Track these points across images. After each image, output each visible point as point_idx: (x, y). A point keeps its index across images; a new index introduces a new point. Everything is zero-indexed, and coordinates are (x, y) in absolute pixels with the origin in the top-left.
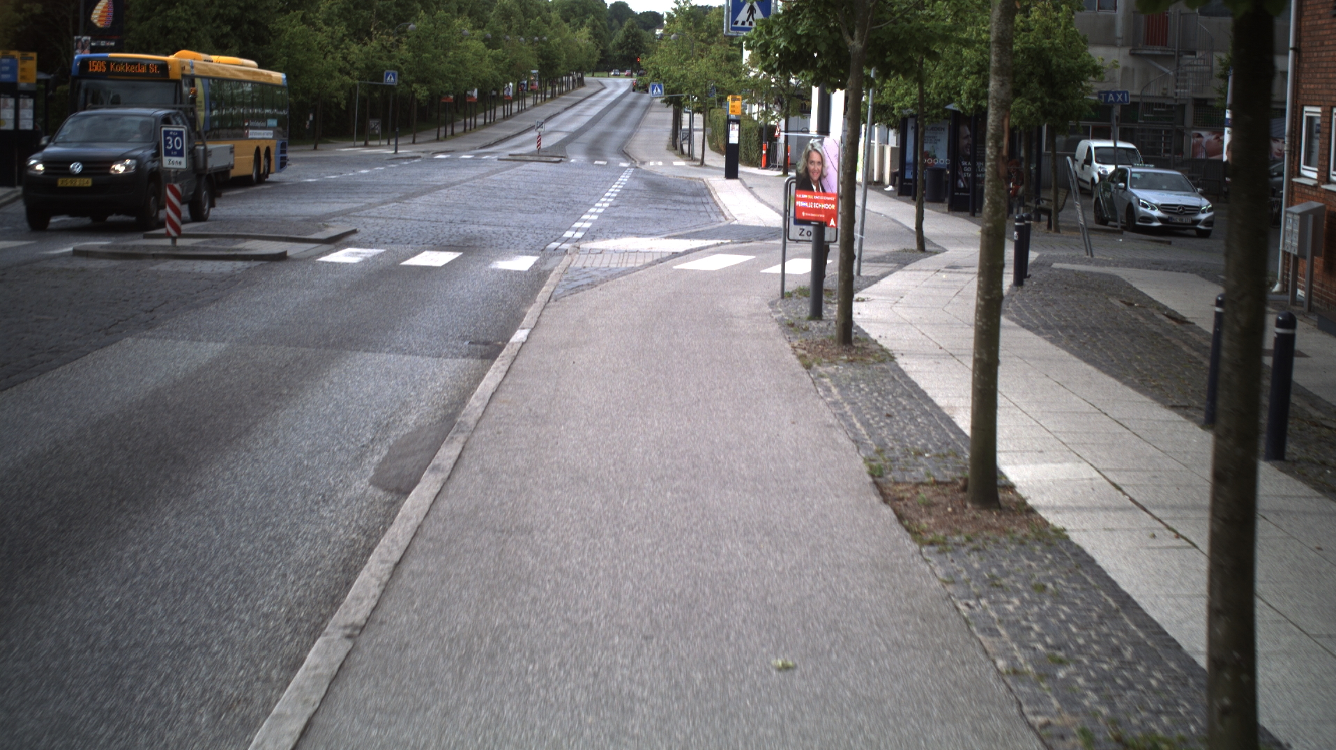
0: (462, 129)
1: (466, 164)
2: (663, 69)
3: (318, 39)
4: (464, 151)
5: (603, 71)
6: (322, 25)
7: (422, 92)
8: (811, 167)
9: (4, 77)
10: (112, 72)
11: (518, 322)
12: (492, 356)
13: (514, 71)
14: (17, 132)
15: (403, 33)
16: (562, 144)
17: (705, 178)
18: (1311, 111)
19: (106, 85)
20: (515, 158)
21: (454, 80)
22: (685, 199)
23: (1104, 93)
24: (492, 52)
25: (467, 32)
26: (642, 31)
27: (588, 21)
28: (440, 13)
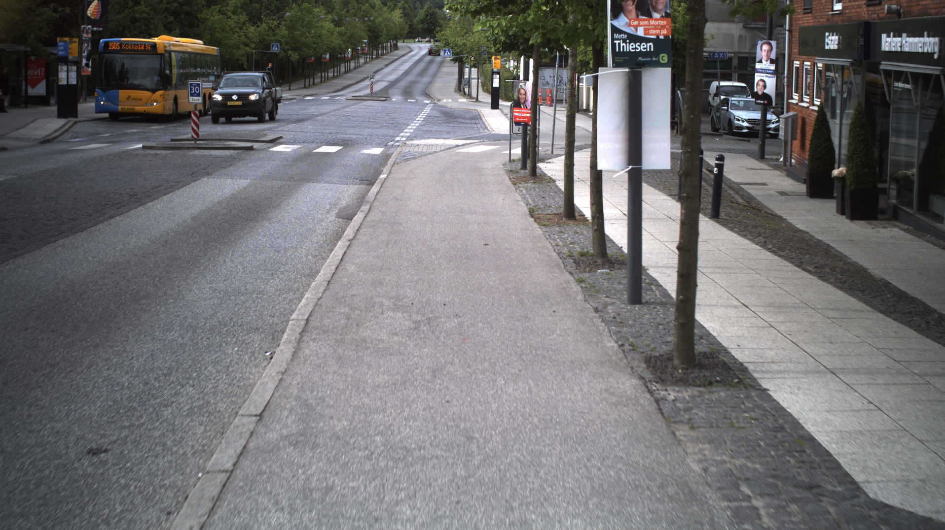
0: (319, 80)
1: (325, 102)
2: (451, 39)
3: (229, 23)
4: (323, 94)
5: (410, 38)
6: (231, 14)
7: (294, 57)
8: (521, 96)
9: (61, 53)
10: (123, 49)
11: (380, 173)
12: (371, 184)
13: (353, 41)
14: (68, 87)
15: (281, 18)
16: (386, 89)
17: (478, 108)
18: (797, 63)
19: (118, 57)
20: (357, 99)
21: (315, 49)
22: (465, 121)
23: (712, 53)
24: (338, 29)
25: (323, 16)
26: (437, 10)
27: (399, 5)
28: (306, 5)
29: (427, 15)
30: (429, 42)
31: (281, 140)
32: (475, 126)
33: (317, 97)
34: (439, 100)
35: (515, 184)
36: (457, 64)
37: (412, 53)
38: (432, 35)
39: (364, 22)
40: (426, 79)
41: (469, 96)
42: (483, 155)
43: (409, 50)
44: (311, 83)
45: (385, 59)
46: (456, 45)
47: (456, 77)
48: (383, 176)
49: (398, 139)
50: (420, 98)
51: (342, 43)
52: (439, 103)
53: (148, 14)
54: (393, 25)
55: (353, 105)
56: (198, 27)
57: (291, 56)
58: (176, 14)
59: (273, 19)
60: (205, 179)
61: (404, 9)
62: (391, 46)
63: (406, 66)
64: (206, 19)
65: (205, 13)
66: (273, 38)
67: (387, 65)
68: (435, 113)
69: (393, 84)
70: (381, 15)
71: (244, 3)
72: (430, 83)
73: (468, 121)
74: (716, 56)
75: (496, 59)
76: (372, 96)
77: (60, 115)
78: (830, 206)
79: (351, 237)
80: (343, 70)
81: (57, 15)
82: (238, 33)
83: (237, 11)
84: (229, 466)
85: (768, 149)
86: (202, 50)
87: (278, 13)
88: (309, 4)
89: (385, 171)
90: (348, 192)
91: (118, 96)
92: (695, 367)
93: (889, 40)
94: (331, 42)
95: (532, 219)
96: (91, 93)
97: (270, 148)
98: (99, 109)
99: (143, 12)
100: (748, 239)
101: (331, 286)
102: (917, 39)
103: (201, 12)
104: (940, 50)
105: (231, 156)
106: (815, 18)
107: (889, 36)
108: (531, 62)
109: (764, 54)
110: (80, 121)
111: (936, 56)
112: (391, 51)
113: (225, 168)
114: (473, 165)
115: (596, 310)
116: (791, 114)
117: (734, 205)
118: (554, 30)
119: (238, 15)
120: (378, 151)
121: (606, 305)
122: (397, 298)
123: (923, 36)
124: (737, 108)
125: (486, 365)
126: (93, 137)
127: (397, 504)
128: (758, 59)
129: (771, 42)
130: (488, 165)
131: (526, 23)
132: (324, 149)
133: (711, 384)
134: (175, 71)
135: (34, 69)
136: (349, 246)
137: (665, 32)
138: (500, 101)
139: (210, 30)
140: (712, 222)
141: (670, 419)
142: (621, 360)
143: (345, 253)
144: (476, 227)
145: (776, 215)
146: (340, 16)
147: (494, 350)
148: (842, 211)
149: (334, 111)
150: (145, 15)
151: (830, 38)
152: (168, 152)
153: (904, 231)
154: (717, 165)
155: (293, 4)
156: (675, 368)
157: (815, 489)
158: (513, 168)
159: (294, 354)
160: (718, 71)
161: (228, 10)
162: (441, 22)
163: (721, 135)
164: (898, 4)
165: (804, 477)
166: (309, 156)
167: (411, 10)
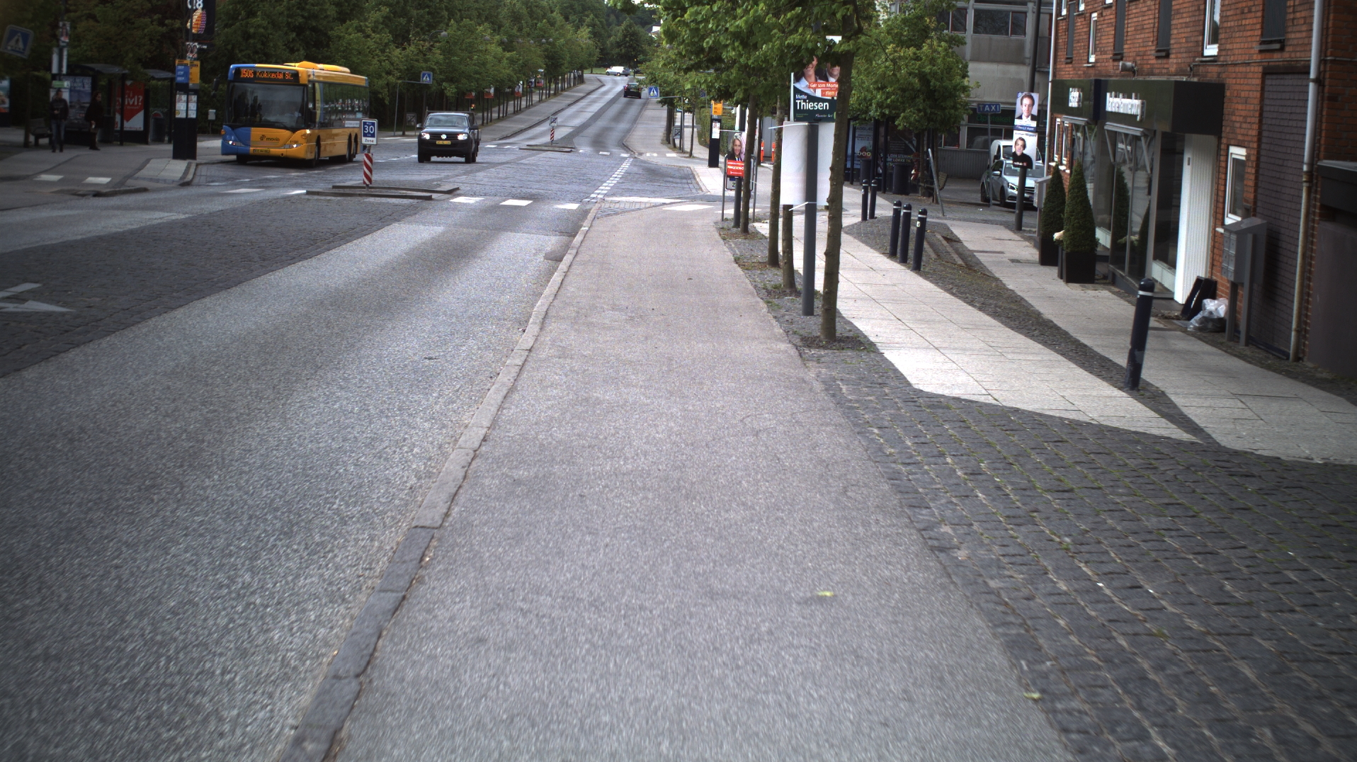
2: (659, 73)
3: (368, 43)
5: (600, 68)
6: (370, 32)
7: (450, 89)
8: (735, 148)
9: (180, 79)
10: (257, 78)
11: (581, 226)
12: (573, 234)
13: (526, 70)
14: (187, 120)
15: (434, 38)
16: (570, 137)
17: (692, 166)
18: (1060, 121)
19: (250, 86)
20: (532, 148)
21: (477, 80)
22: (674, 180)
23: (983, 104)
24: (508, 55)
25: (488, 37)
26: (638, 28)
27: (588, 20)
28: (466, 21)
29: (625, 36)
30: (627, 73)
31: (458, 192)
32: (686, 185)
34: (641, 154)
35: (724, 239)
36: (666, 107)
37: (603, 89)
38: (632, 64)
39: (541, 44)
40: (623, 126)
41: (681, 149)
42: (694, 213)
43: (598, 84)
45: (567, 96)
46: (665, 82)
47: (664, 123)
48: (584, 229)
49: (593, 196)
50: (615, 150)
51: (512, 73)
52: (641, 158)
53: (266, 28)
54: (579, 49)
55: (530, 156)
56: (328, 46)
57: (444, 88)
58: (299, 30)
59: (424, 40)
61: (594, 26)
62: (575, 78)
63: (596, 108)
64: (340, 38)
65: (338, 30)
66: (424, 65)
67: (570, 105)
68: (635, 169)
69: (579, 130)
70: (563, 35)
71: (386, 17)
72: (628, 131)
73: (678, 181)
74: (987, 108)
75: (717, 103)
76: (553, 146)
77: (178, 155)
80: (511, 109)
81: (164, 29)
82: (379, 56)
83: (377, 28)
84: (520, 364)
86: (344, 79)
87: (429, 31)
88: (471, 20)
89: (585, 224)
90: (552, 242)
91: (250, 135)
92: (834, 341)
93: (1111, 99)
94: (498, 71)
95: (737, 265)
96: (214, 131)
97: (449, 198)
98: (226, 150)
99: (259, 26)
101: (558, 297)
102: (1129, 101)
103: (332, 29)
104: (1142, 112)
105: (412, 205)
106: (1074, 69)
107: (1111, 95)
108: (746, 112)
109: (1025, 109)
110: (201, 164)
111: (1138, 118)
112: (574, 85)
113: (411, 215)
114: (683, 225)
115: (775, 317)
117: (949, 264)
119: (379, 33)
120: (574, 206)
121: (783, 316)
122: (614, 305)
123: (1132, 98)
124: (1009, 173)
125: (684, 336)
126: (233, 182)
127: (627, 375)
128: (1017, 115)
129: (1033, 95)
130: (698, 223)
132: (511, 202)
133: (843, 349)
134: (318, 105)
135: (130, 97)
136: (565, 276)
139: (344, 52)
140: (911, 273)
141: (805, 360)
142: (783, 337)
143: (563, 280)
144: (681, 268)
146: (510, 36)
148: (1061, 276)
151: (1074, 94)
153: (1114, 293)
154: (920, 219)
155: (449, 20)
156: (821, 341)
157: (882, 385)
158: (725, 225)
159: (541, 329)
160: (990, 126)
161: (367, 27)
162: (646, 47)
163: (989, 206)
164: (1135, 61)
165: (880, 381)
166: (496, 208)
167: (603, 27)
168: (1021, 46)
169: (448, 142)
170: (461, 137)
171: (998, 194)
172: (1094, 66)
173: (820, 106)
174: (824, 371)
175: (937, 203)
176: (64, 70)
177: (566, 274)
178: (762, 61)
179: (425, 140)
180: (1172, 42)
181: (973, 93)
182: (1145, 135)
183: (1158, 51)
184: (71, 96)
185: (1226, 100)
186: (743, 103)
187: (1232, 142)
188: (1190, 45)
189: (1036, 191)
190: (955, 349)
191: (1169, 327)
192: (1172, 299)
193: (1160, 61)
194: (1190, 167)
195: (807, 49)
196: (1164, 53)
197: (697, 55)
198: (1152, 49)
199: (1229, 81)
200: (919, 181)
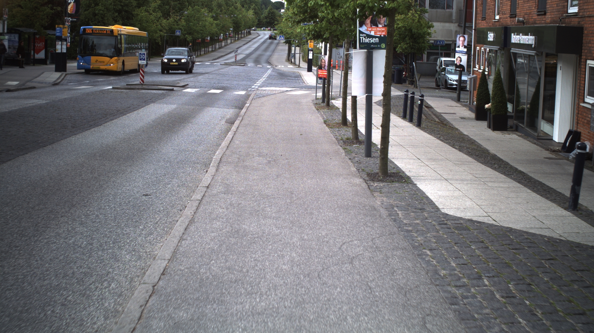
0: (203, 53)
1: (208, 66)
2: (284, 30)
3: (151, 17)
4: (206, 61)
5: (258, 28)
6: (152, 12)
7: (189, 38)
8: (322, 64)
9: (58, 34)
10: (93, 33)
11: (246, 103)
12: (241, 109)
13: (224, 29)
14: (62, 53)
15: (182, 15)
16: (244, 59)
17: (300, 71)
18: (478, 48)
19: (91, 37)
20: (226, 64)
21: (202, 34)
22: (292, 78)
23: (436, 41)
24: (215, 22)
25: (206, 14)
26: (275, 11)
27: (252, 7)
28: (196, 7)
29: (269, 14)
30: (270, 30)
31: (188, 86)
32: (298, 81)
33: (203, 63)
34: (276, 66)
35: (318, 110)
36: (287, 45)
37: (260, 37)
38: (272, 26)
39: (231, 17)
40: (268, 53)
41: (294, 64)
42: (301, 96)
43: (257, 35)
44: (199, 54)
45: (243, 40)
46: (287, 33)
47: (287, 52)
48: (247, 105)
49: (253, 87)
50: (264, 65)
51: (217, 30)
52: (277, 68)
53: (103, 11)
54: (248, 19)
55: (225, 68)
56: (132, 19)
57: (187, 38)
58: (119, 12)
59: (177, 16)
60: (153, 104)
61: (255, 9)
62: (247, 32)
63: (256, 45)
64: (138, 15)
65: (137, 11)
66: (177, 27)
67: (244, 45)
68: (274, 73)
69: (248, 56)
70: (241, 13)
71: (159, 5)
72: (270, 56)
73: (294, 78)
74: (438, 43)
75: (311, 42)
76: (236, 63)
77: (57, 70)
78: (485, 124)
79: (235, 131)
80: (217, 46)
81: (53, 11)
82: (156, 23)
83: (155, 10)
84: (200, 199)
85: (462, 96)
86: (137, 33)
87: (179, 12)
88: (198, 6)
89: (248, 102)
90: (230, 112)
91: (90, 60)
92: (388, 176)
93: (514, 36)
94: (211, 29)
95: (325, 125)
96: (74, 58)
97: (182, 90)
98: (79, 67)
99: (100, 10)
100: (432, 136)
101: (229, 148)
102: (526, 37)
103: (134, 11)
104: (535, 43)
105: (163, 94)
106: (487, 23)
107: (514, 35)
108: (328, 45)
109: (461, 43)
110: (68, 74)
111: (533, 46)
112: (247, 36)
113: (161, 99)
114: (296, 101)
115: (350, 159)
116: (475, 76)
117: (433, 122)
118: (335, 31)
119: (156, 13)
120: (243, 93)
121: (354, 158)
122: (260, 153)
123: (528, 35)
124: (451, 73)
125: (299, 174)
126: (80, 83)
127: (265, 207)
128: (457, 46)
129: (465, 36)
130: (304, 101)
131: (321, 28)
132: (213, 91)
133: (393, 182)
134: (123, 45)
135: (38, 43)
136: (234, 134)
137: (384, 33)
138: (313, 67)
139: (140, 21)
140: (416, 128)
141: (372, 191)
142: (357, 174)
143: (233, 137)
144: (296, 128)
145: (455, 128)
146: (217, 14)
147: (303, 170)
148: (489, 127)
149: (214, 71)
150: (101, 12)
151: (490, 34)
152: (127, 91)
153: (519, 136)
154: (420, 100)
155: (189, 6)
156: (379, 176)
157: (422, 210)
158: (318, 102)
159: (217, 170)
160: (440, 51)
161: (150, 10)
162: (278, 18)
163: (440, 89)
164: (524, 17)
165: (420, 207)
166: (205, 94)
167: (259, 10)
168: (451, 15)
169: (177, 63)
170: (183, 61)
171: (444, 83)
172: (499, 21)
173: (373, 40)
174: (385, 199)
175: (417, 88)
176: (6, 31)
177: (235, 132)
178: (343, 15)
179: (165, 62)
180: (547, 6)
181: (433, 36)
182: (537, 54)
183: (538, 12)
184: (9, 43)
185: (584, 35)
186: (326, 40)
187: (589, 58)
188: (559, 7)
189: (468, 82)
190: (457, 180)
191: (558, 157)
192: (552, 139)
193: (540, 17)
194: (561, 71)
195: (369, 7)
196: (542, 12)
197: (304, 14)
198: (534, 11)
199: (585, 26)
200: (407, 77)
